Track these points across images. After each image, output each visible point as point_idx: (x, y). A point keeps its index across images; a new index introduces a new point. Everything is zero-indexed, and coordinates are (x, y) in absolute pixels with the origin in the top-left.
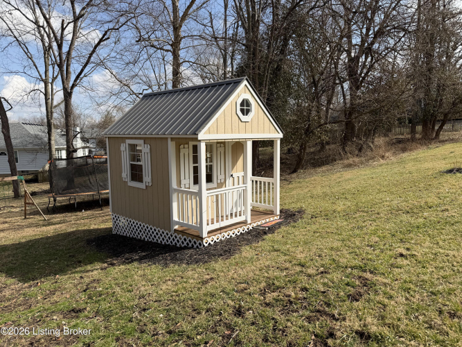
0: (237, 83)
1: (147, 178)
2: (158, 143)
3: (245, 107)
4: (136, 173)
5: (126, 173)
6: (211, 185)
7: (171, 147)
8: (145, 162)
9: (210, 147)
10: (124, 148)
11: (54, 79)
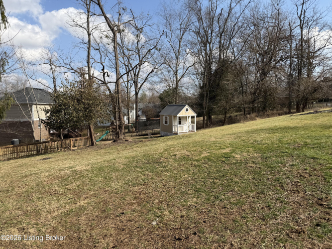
0: (185, 105)
1: (168, 123)
2: (170, 117)
3: (187, 110)
4: (166, 122)
5: (164, 122)
6: (180, 125)
7: (173, 117)
8: (168, 120)
9: (179, 117)
10: (164, 117)
11: (131, 87)
